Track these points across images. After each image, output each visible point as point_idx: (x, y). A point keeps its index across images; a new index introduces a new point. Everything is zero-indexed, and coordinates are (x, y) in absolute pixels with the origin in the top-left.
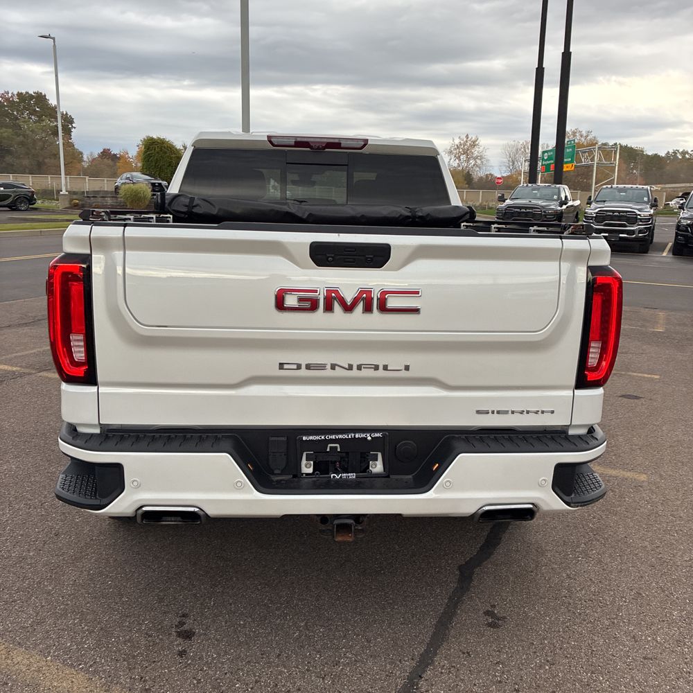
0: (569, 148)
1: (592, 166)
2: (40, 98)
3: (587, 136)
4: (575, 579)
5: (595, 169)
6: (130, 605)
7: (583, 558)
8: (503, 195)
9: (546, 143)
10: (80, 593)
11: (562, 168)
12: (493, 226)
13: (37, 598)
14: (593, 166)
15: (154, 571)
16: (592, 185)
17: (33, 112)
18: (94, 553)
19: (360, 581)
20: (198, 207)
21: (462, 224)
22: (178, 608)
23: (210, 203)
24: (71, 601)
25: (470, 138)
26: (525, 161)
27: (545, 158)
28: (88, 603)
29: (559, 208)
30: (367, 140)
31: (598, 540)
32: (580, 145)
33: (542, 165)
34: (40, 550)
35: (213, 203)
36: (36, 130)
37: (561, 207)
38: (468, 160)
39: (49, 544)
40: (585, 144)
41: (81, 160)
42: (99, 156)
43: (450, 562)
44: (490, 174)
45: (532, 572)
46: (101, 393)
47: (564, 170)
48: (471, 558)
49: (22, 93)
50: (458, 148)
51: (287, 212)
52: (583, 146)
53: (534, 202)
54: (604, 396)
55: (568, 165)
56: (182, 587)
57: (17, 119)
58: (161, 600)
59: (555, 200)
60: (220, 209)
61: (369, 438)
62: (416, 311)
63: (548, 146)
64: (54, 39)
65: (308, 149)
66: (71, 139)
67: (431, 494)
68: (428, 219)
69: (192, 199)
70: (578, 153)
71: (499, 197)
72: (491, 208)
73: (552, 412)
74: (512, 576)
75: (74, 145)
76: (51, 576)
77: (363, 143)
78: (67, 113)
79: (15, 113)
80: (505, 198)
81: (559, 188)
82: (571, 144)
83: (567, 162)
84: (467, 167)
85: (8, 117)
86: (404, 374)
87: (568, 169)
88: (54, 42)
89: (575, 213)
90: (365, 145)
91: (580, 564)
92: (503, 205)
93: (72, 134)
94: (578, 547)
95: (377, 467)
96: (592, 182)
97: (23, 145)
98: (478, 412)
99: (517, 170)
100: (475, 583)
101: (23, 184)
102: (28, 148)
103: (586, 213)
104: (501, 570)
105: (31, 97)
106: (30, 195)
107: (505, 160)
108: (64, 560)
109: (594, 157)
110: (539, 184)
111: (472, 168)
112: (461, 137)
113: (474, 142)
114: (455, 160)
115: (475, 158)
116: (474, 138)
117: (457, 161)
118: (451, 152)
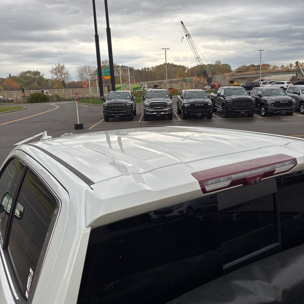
0: (108, 69)
1: (119, 76)
5: (121, 77)
25: (60, 65)
38: (61, 75)
44: (73, 81)
50: (55, 69)
55: (109, 76)
59: (128, 99)
84: (61, 78)
107: (78, 74)
109: (119, 72)
111: (64, 78)
112: (56, 65)
113: (63, 67)
114: (55, 75)
115: (64, 74)
116: (62, 65)
117: (56, 76)
118: (52, 72)
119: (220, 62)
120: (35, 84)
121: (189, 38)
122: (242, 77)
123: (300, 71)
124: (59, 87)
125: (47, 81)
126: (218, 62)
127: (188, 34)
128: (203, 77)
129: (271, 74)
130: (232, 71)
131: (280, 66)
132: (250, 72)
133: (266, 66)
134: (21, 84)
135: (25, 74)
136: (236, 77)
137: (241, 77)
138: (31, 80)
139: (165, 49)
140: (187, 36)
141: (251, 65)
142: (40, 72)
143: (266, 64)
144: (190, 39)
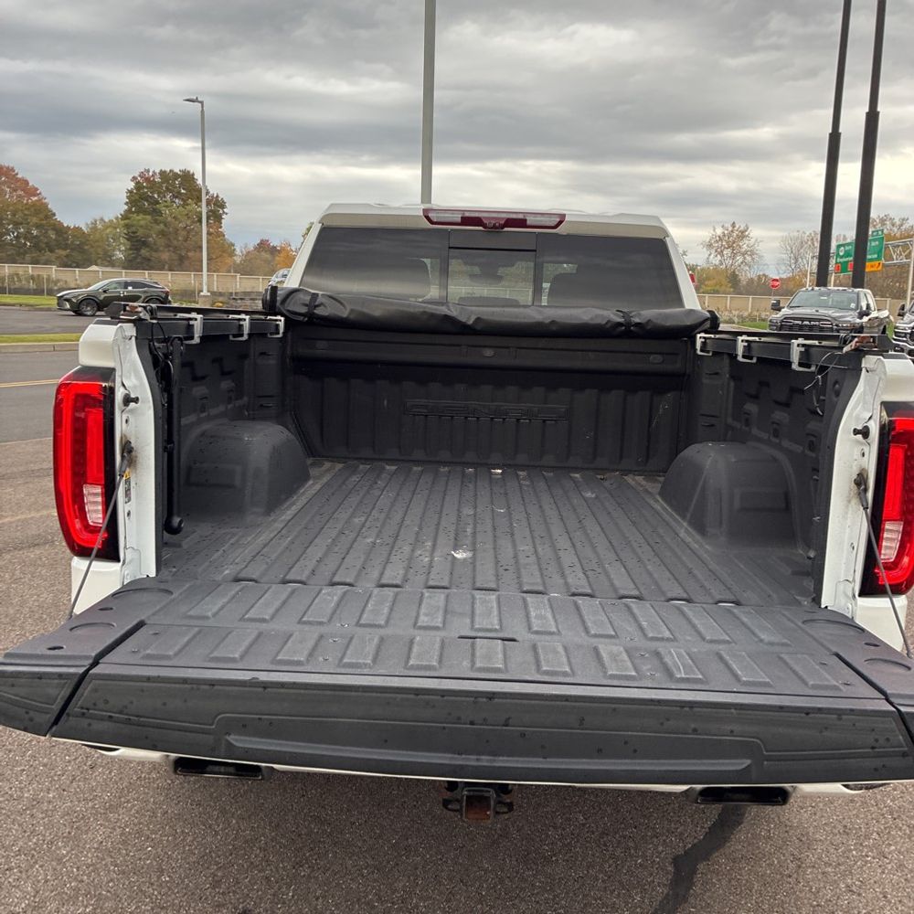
0: (875, 240)
1: (907, 264)
2: (187, 177)
3: (902, 225)
4: (859, 895)
5: (911, 268)
6: (170, 888)
7: (874, 858)
8: (779, 302)
9: (842, 234)
10: (104, 863)
11: (864, 267)
12: (740, 338)
13: (41, 866)
14: (909, 265)
15: (217, 833)
16: (907, 290)
17: (177, 195)
18: (137, 799)
19: (517, 873)
20: (322, 307)
21: (699, 336)
22: (238, 899)
23: (339, 302)
24: (89, 875)
25: (737, 227)
26: (813, 257)
27: (841, 254)
28: (112, 880)
29: (858, 321)
30: (564, 215)
31: (900, 829)
32: (890, 237)
33: (837, 263)
34: (64, 790)
35: (342, 301)
36: (179, 217)
37: (861, 318)
38: (734, 256)
39: (79, 781)
40: (898, 235)
41: (232, 254)
42: (255, 248)
43: (660, 849)
44: (764, 275)
45: (790, 876)
47: (867, 270)
48: (694, 845)
49: (165, 172)
50: (721, 239)
51: (446, 315)
52: (895, 238)
53: (822, 311)
54: (908, 609)
55: (873, 263)
56: (252, 863)
57: (158, 203)
58: (216, 884)
59: (852, 309)
60: (352, 310)
63: (845, 238)
64: (202, 103)
65: (481, 228)
66: (221, 227)
68: (649, 327)
69: (315, 296)
70: (887, 247)
71: (773, 305)
72: (764, 320)
74: (758, 882)
75: (224, 236)
76: (69, 833)
77: (558, 220)
78: (217, 196)
79: (156, 196)
80: (781, 305)
81: (858, 294)
82: (877, 235)
83: (871, 260)
84: (732, 265)
85: (147, 201)
87: (872, 269)
88: (202, 107)
89: (882, 328)
90: (561, 222)
91: (869, 868)
92: (778, 316)
93: (223, 221)
94: (867, 837)
96: (907, 287)
97: (163, 235)
99: (801, 271)
100: (697, 889)
101: (156, 283)
102: (169, 239)
103: (896, 328)
104: (740, 869)
105: (176, 176)
106: (164, 295)
107: (785, 256)
108: (93, 807)
109: (910, 252)
110: (831, 288)
111: (739, 266)
112: (726, 225)
113: (743, 232)
114: (716, 256)
115: (744, 254)
116: (742, 228)
117: (719, 257)
118: (710, 246)
124: (717, 288)
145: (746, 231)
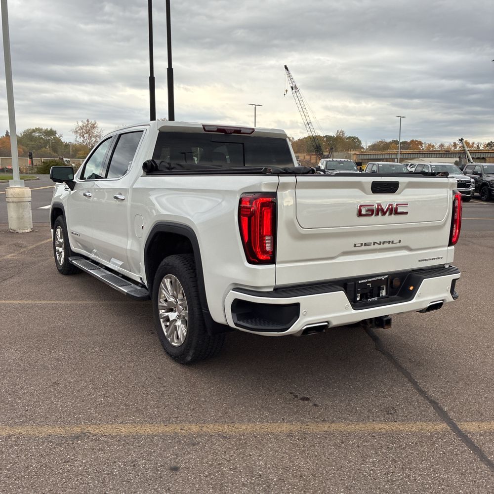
25: (90, 122)
30: (255, 129)
38: (90, 138)
46: (278, 268)
50: (82, 129)
61: (383, 279)
62: (406, 213)
67: (414, 301)
73: (442, 258)
77: (252, 131)
86: (398, 245)
95: (383, 293)
98: (419, 261)
111: (94, 143)
112: (84, 121)
113: (93, 125)
114: (80, 138)
115: (95, 137)
116: (93, 123)
117: (82, 138)
118: (77, 131)
119: (343, 132)
120: (48, 149)
121: (296, 92)
122: (376, 158)
123: (465, 153)
124: (86, 155)
125: (67, 145)
126: (340, 133)
127: (295, 85)
128: (315, 155)
129: (421, 157)
130: (363, 148)
131: (438, 145)
132: (388, 151)
133: (416, 144)
134: (24, 147)
135: (31, 133)
136: (367, 158)
137: (374, 158)
138: (41, 143)
139: (255, 105)
140: (293, 89)
141: (392, 141)
142: (56, 131)
143: (417, 141)
144: (298, 94)
145: (95, 124)
